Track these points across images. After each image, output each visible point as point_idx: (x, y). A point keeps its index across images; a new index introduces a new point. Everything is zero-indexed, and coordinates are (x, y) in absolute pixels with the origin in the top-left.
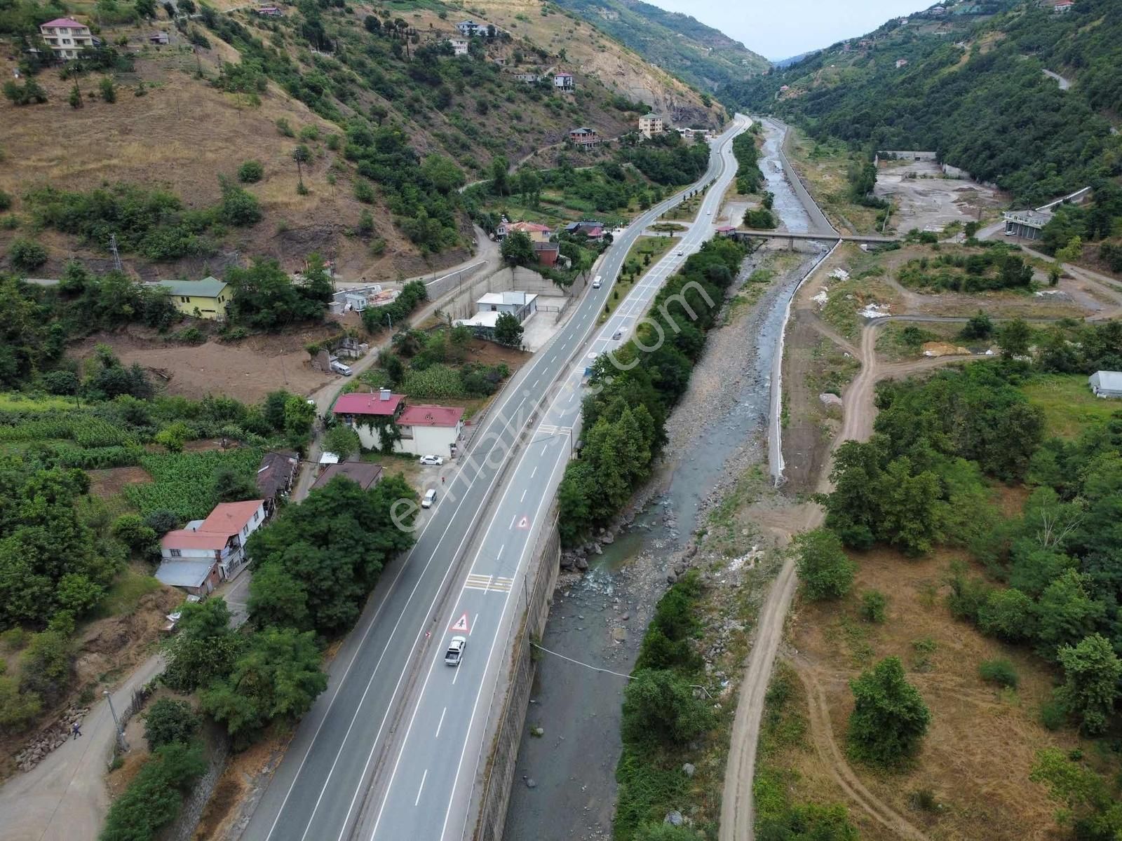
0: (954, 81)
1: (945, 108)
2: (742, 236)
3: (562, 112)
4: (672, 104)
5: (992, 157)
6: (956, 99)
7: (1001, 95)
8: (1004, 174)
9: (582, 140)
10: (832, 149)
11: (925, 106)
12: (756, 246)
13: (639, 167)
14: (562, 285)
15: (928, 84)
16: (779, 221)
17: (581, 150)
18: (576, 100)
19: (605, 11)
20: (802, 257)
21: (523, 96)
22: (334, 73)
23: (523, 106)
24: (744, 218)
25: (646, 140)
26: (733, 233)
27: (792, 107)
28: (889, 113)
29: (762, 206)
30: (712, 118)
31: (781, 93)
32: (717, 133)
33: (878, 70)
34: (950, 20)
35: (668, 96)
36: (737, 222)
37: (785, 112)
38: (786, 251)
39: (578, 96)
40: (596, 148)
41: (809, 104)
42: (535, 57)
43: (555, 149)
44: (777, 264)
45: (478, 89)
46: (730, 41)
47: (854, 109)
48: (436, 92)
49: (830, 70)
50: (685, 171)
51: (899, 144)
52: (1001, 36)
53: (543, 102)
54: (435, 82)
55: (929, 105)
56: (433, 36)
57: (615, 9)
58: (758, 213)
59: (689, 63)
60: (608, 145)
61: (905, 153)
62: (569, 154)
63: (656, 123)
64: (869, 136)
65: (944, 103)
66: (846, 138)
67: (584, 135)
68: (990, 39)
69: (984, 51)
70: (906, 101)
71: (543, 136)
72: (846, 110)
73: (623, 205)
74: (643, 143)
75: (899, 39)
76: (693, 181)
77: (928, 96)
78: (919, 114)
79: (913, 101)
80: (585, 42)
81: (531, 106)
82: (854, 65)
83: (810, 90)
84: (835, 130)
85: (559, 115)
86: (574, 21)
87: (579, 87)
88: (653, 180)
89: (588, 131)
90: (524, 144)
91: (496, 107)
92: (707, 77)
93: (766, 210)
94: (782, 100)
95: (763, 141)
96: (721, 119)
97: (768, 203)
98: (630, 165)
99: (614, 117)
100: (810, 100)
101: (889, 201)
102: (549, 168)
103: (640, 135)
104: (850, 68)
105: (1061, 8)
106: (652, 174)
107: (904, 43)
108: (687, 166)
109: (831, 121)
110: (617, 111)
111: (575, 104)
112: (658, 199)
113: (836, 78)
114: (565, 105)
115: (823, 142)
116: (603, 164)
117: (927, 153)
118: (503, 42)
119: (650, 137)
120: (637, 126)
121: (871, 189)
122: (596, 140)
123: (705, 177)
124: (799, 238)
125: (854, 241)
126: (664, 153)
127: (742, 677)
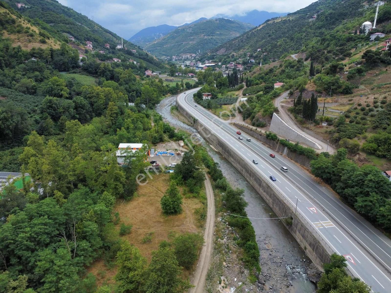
127: (215, 223)
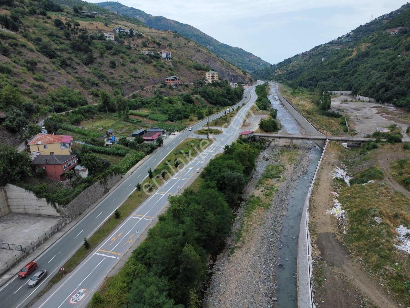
0: (352, 62)
1: (350, 72)
2: (258, 138)
3: (163, 69)
4: (229, 73)
5: (387, 90)
6: (355, 68)
7: (379, 65)
8: (397, 98)
9: (171, 83)
10: (301, 91)
11: (340, 72)
12: (268, 143)
13: (203, 97)
14: (57, 205)
15: (340, 64)
16: (281, 126)
17: (171, 88)
18: (173, 64)
19: (208, 46)
20: (300, 152)
21: (142, 61)
22: (10, 41)
23: (140, 65)
24: (260, 125)
25: (209, 84)
26: (251, 135)
27: (281, 77)
28: (324, 76)
29: (271, 117)
30: (247, 79)
31: (276, 72)
32: (249, 85)
33: (314, 63)
34: (341, 44)
35: (227, 70)
36: (255, 127)
37: (278, 79)
38: (289, 147)
39: (174, 63)
40: (180, 87)
41: (287, 76)
42: (155, 45)
43: (154, 87)
44: (284, 159)
45: (115, 56)
46: (256, 57)
47: (308, 75)
48: (86, 56)
49: (295, 63)
50: (229, 99)
51: (332, 88)
52: (369, 45)
53: (152, 64)
54: (87, 51)
55: (342, 72)
56: (97, 32)
57: (212, 45)
58: (268, 121)
59: (240, 64)
60: (187, 86)
61: (336, 92)
62: (162, 90)
63: (214, 75)
64: (316, 86)
65: (349, 71)
66: (306, 87)
67: (172, 80)
68: (364, 46)
69: (363, 50)
70: (331, 71)
71: (149, 80)
72: (305, 76)
73: (186, 117)
74: (207, 85)
75: (322, 51)
76: (233, 104)
77: (341, 68)
78: (338, 76)
79: (334, 71)
80: (191, 48)
81: (146, 66)
82: (304, 61)
83: (287, 71)
84: (301, 84)
85: (161, 70)
86: (187, 40)
87: (175, 58)
88: (211, 103)
89: (175, 78)
90: (136, 84)
91: (123, 65)
92: (247, 69)
93: (273, 119)
94: (276, 75)
95: (270, 89)
96: (251, 81)
97: (274, 115)
98: (199, 96)
99: (193, 73)
100: (288, 74)
101: (340, 113)
102: (149, 97)
103: (206, 82)
104: (303, 62)
105: (394, 33)
106: (210, 100)
107: (324, 52)
108: (230, 96)
109: (297, 81)
110: (195, 70)
111: (172, 66)
112: (210, 113)
113: (298, 66)
114: (166, 67)
115: (296, 88)
116: (182, 95)
117: (346, 92)
118: (138, 38)
119: (211, 83)
120: (205, 77)
121: (329, 107)
122: (180, 83)
123: (240, 103)
124: (297, 138)
125: (337, 140)
126: (218, 90)
